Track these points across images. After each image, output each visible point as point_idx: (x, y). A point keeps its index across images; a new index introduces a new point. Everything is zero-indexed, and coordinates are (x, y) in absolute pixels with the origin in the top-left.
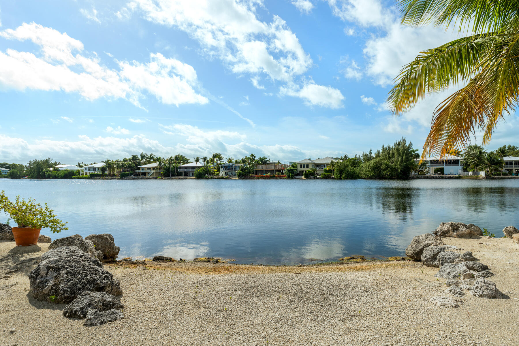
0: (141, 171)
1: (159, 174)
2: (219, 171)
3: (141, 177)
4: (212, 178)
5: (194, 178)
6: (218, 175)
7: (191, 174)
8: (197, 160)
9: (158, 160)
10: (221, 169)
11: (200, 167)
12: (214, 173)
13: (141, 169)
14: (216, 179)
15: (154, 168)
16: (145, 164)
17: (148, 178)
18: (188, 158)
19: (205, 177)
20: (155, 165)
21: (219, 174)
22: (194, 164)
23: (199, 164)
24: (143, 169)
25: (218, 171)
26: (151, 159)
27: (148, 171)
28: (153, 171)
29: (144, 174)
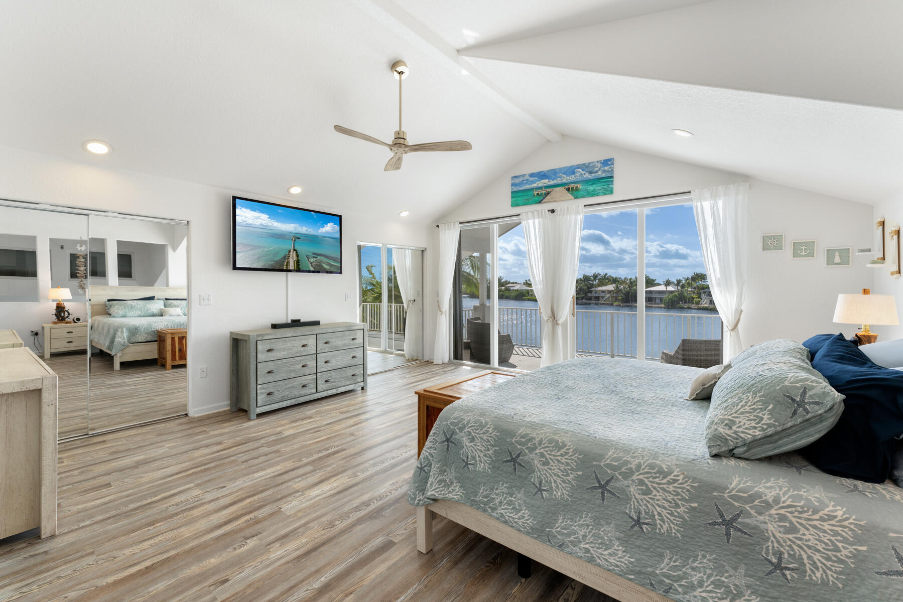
0: (594, 294)
1: (616, 300)
2: (700, 297)
3: (594, 302)
4: (689, 308)
5: (663, 306)
6: (698, 303)
7: (658, 301)
8: (668, 283)
9: (615, 281)
10: (703, 295)
11: (671, 292)
12: (691, 300)
13: (594, 292)
14: (695, 309)
15: (609, 292)
16: (599, 286)
17: (602, 304)
18: (654, 279)
19: (678, 306)
20: (611, 287)
21: (699, 301)
22: (662, 288)
23: (670, 288)
24: (596, 292)
25: (698, 298)
26: (605, 280)
27: (602, 294)
28: (608, 295)
29: (597, 298)
